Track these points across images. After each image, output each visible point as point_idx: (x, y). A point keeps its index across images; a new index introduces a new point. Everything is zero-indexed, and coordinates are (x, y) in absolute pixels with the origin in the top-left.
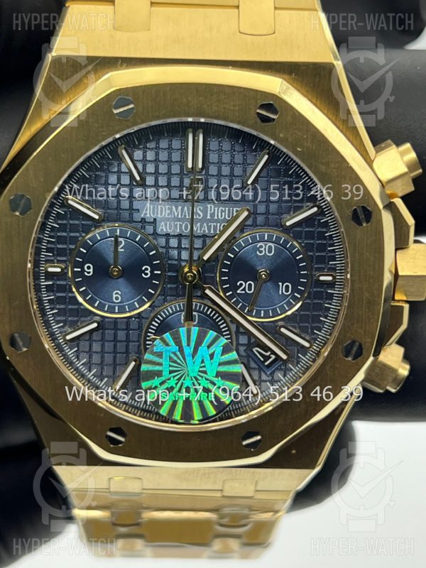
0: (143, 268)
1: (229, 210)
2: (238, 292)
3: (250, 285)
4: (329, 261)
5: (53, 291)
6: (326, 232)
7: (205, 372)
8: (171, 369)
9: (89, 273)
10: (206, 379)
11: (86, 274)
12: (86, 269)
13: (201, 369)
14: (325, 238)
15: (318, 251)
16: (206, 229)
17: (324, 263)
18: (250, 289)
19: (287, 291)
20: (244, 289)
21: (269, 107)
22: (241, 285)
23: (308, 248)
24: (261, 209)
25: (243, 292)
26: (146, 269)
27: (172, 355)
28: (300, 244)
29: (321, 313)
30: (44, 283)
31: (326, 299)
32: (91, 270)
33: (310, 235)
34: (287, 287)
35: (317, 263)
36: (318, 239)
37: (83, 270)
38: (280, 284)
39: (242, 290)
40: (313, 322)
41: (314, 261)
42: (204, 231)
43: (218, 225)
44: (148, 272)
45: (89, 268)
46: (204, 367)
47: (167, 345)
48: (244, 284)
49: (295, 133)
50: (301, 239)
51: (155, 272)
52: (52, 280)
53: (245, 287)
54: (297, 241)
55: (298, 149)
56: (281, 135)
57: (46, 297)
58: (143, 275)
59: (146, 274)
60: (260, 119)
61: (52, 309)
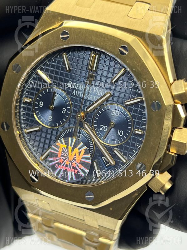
0: (63, 109)
1: (103, 92)
2: (100, 129)
3: (106, 127)
4: (142, 125)
5: (25, 110)
6: (143, 112)
7: (75, 160)
8: (62, 154)
9: (41, 105)
10: (75, 163)
11: (40, 106)
12: (40, 104)
13: (74, 158)
14: (142, 114)
15: (138, 119)
16: (92, 98)
17: (139, 125)
18: (105, 129)
19: (121, 134)
20: (103, 129)
21: (124, 48)
22: (102, 126)
23: (134, 117)
24: (117, 94)
25: (102, 130)
26: (64, 110)
27: (64, 149)
28: (130, 114)
29: (134, 148)
30: (23, 105)
31: (137, 142)
32: (42, 105)
33: (136, 111)
34: (121, 132)
35: (136, 125)
36: (139, 114)
37: (39, 104)
38: (119, 130)
39: (102, 129)
40: (130, 151)
41: (135, 123)
42: (91, 98)
43: (97, 97)
44: (65, 111)
45: (41, 103)
46: (76, 157)
47: (62, 143)
48: (103, 126)
49: (134, 62)
50: (131, 112)
51: (68, 112)
52: (26, 105)
53: (104, 128)
54: (130, 113)
55: (134, 70)
56: (128, 62)
57: (22, 112)
58: (62, 112)
59: (64, 112)
60: (120, 52)
61: (24, 117)
